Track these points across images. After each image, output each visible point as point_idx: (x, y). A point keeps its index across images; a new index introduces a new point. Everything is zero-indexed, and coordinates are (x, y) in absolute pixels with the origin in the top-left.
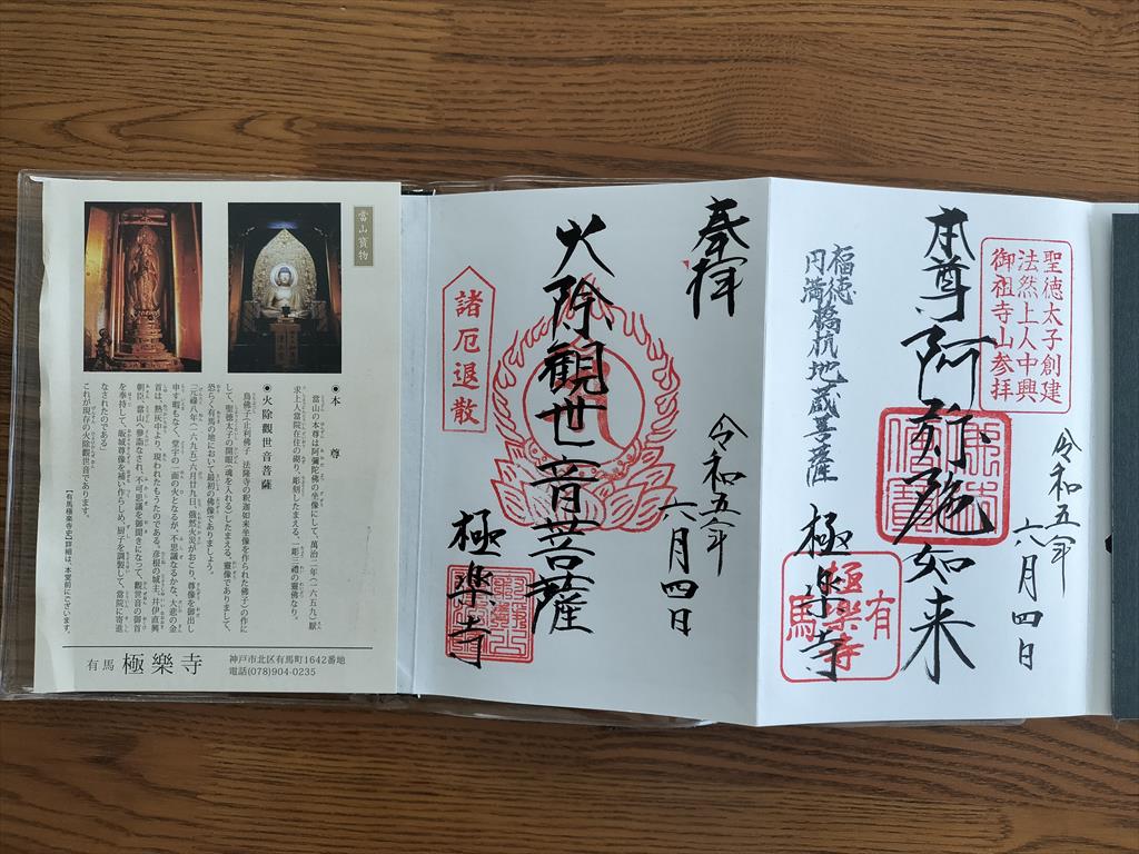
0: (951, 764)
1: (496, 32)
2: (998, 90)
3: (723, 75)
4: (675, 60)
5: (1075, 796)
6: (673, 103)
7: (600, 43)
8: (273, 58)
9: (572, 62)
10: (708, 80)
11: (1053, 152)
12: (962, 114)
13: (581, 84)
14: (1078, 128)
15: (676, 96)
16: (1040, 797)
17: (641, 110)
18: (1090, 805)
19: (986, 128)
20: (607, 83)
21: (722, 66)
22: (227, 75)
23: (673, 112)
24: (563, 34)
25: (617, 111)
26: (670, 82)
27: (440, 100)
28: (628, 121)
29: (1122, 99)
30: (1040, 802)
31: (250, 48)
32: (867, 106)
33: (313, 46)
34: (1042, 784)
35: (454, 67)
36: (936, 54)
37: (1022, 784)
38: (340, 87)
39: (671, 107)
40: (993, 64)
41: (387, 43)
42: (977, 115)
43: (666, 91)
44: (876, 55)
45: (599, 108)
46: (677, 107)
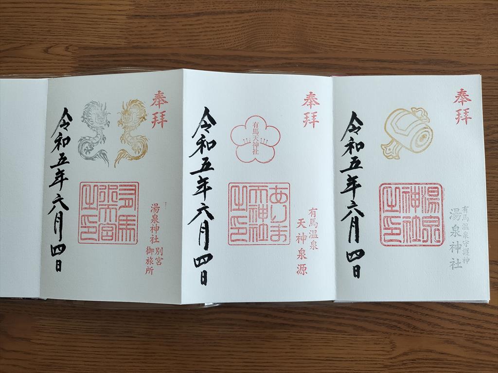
0: (366, 317)
1: (153, 5)
2: (372, 18)
3: (251, 18)
4: (230, 13)
5: (424, 330)
6: (230, 31)
7: (198, 7)
8: (60, 21)
9: (186, 16)
10: (244, 20)
11: (397, 43)
12: (356, 29)
13: (190, 25)
14: (408, 32)
15: (231, 27)
16: (408, 331)
17: (216, 34)
18: (431, 334)
19: (367, 34)
20: (201, 24)
21: (250, 14)
22: (41, 29)
23: (229, 35)
24: (182, 5)
25: (205, 35)
26: (228, 22)
27: (130, 35)
28: (211, 39)
29: (427, 19)
30: (408, 333)
31: (50, 18)
32: (314, 27)
33: (76, 15)
34: (409, 325)
35: (136, 21)
36: (344, 4)
37: (399, 325)
38: (88, 32)
39: (229, 32)
40: (369, 7)
41: (107, 13)
42: (364, 29)
43: (227, 26)
44: (317, 6)
45: (198, 34)
46: (232, 32)
